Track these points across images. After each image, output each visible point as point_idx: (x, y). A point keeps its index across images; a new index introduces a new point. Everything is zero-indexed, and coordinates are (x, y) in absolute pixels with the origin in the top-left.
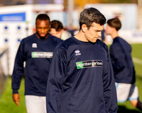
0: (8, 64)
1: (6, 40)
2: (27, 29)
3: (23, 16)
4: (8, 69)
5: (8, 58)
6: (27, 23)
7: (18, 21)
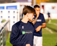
0: (10, 27)
1: (9, 17)
2: (17, 12)
3: (16, 7)
4: (10, 29)
5: (10, 24)
6: (18, 10)
7: (14, 9)
